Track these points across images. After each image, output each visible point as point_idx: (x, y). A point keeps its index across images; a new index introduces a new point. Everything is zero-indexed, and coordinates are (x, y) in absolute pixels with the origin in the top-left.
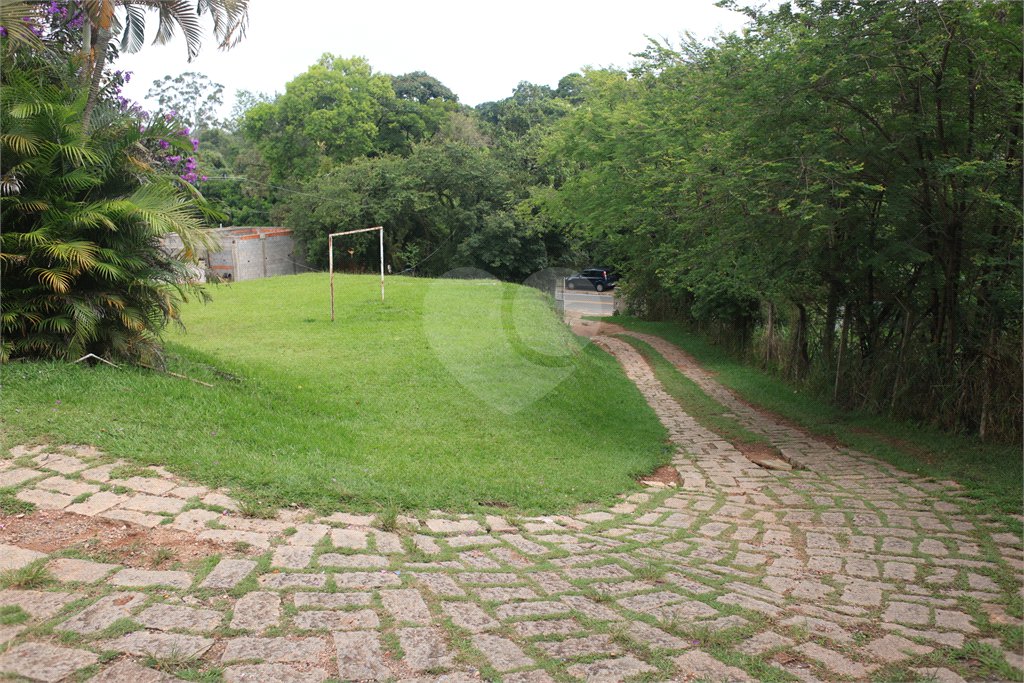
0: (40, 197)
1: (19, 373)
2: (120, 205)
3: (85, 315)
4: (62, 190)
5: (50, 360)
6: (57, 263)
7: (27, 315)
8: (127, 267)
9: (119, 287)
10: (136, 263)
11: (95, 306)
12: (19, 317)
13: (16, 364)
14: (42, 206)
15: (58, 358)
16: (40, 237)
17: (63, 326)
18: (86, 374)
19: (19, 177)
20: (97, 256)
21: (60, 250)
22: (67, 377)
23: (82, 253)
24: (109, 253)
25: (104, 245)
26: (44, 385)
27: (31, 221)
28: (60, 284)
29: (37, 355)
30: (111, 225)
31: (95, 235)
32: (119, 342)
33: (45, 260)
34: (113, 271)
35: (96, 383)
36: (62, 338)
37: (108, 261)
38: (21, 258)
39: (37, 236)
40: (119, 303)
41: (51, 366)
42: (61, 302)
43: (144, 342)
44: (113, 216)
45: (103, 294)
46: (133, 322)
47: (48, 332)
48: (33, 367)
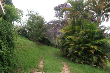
1: (84, 66)
2: (102, 40)
3: (95, 58)
4: (93, 37)
5: (89, 65)
6: (92, 49)
7: (86, 57)
8: (102, 51)
9: (101, 54)
10: (104, 51)
11: (97, 57)
12: (85, 57)
13: (84, 64)
14: (90, 40)
15: (90, 65)
16: (89, 45)
17: (91, 59)
18: (94, 69)
19: (88, 35)
20: (98, 48)
21: (92, 47)
22: (91, 69)
23: (95, 47)
25: (99, 47)
27: (88, 42)
29: (87, 63)
30: (101, 43)
32: (100, 64)
33: (90, 48)
34: (100, 51)
35: (96, 71)
36: (91, 62)
37: (99, 49)
38: (86, 48)
39: (89, 44)
40: (101, 57)
41: (89, 66)
42: (91, 55)
43: (104, 65)
45: (98, 55)
46: (103, 61)
47: (89, 60)
48: (86, 65)
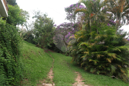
0: (107, 45)
1: (100, 77)
2: (122, 47)
3: (113, 68)
4: (111, 44)
5: (106, 76)
6: (109, 57)
7: (103, 66)
8: (122, 60)
9: (120, 63)
10: (124, 59)
11: (115, 66)
12: (102, 67)
13: (100, 75)
14: (107, 47)
15: (107, 76)
16: (107, 52)
17: (109, 69)
18: (112, 80)
19: (104, 41)
21: (110, 54)
22: (108, 80)
23: (114, 55)
24: (119, 56)
25: (118, 55)
26: (104, 81)
27: (105, 49)
28: (110, 61)
29: (104, 74)
30: (120, 50)
31: (117, 52)
32: (119, 74)
33: (107, 56)
34: (120, 59)
35: (114, 83)
36: (108, 72)
37: (119, 58)
38: (103, 56)
39: (106, 52)
40: (120, 66)
41: (106, 77)
42: (109, 65)
43: (125, 76)
44: (120, 49)
45: (117, 64)
46: (122, 71)
47: (106, 70)
48: (103, 76)
